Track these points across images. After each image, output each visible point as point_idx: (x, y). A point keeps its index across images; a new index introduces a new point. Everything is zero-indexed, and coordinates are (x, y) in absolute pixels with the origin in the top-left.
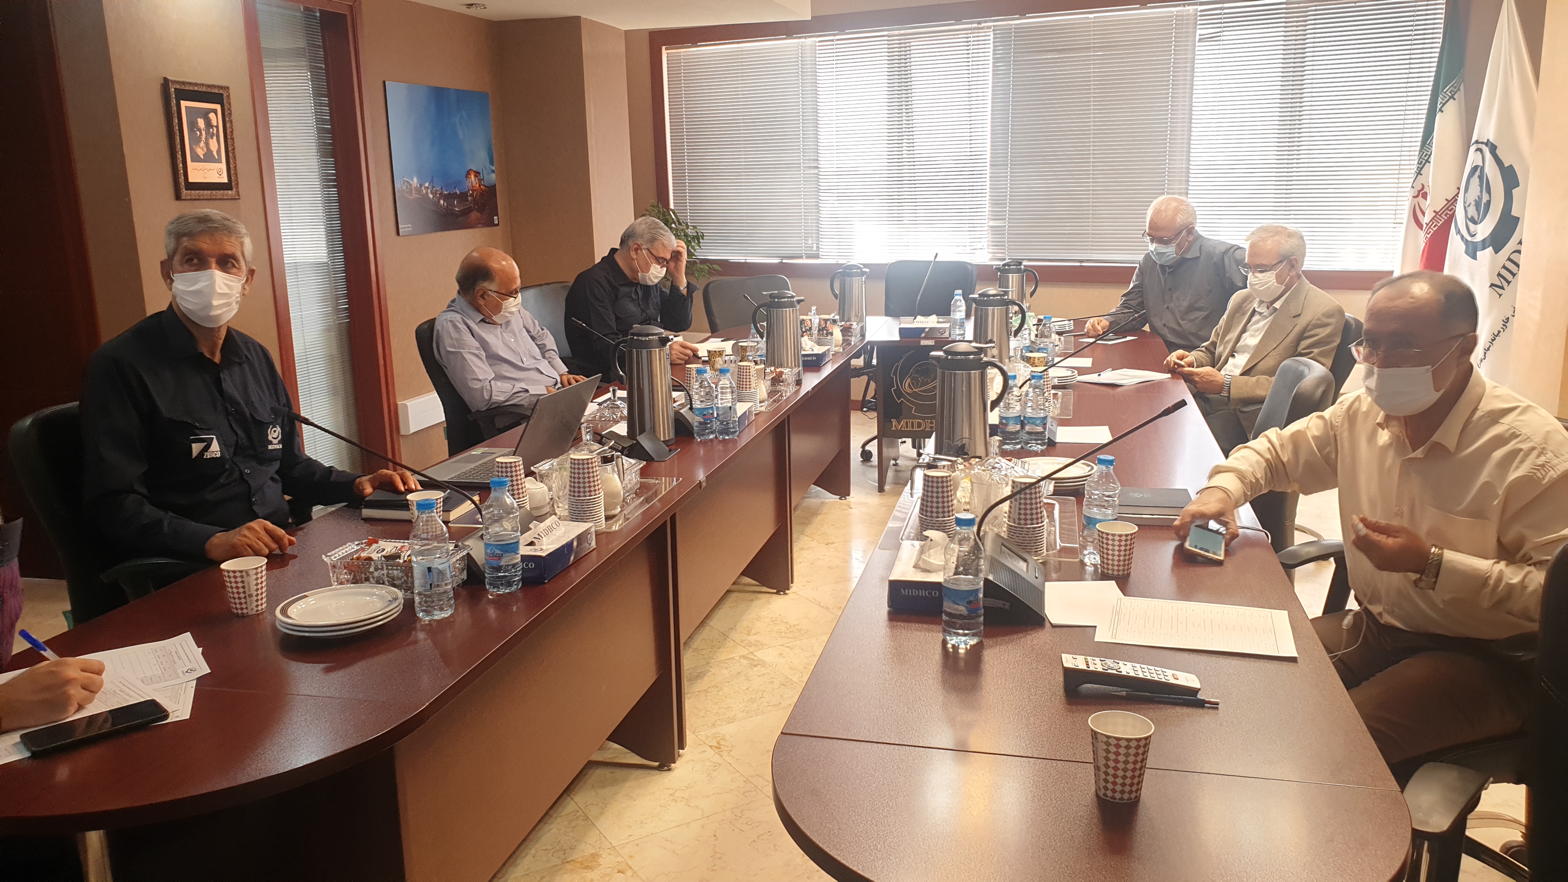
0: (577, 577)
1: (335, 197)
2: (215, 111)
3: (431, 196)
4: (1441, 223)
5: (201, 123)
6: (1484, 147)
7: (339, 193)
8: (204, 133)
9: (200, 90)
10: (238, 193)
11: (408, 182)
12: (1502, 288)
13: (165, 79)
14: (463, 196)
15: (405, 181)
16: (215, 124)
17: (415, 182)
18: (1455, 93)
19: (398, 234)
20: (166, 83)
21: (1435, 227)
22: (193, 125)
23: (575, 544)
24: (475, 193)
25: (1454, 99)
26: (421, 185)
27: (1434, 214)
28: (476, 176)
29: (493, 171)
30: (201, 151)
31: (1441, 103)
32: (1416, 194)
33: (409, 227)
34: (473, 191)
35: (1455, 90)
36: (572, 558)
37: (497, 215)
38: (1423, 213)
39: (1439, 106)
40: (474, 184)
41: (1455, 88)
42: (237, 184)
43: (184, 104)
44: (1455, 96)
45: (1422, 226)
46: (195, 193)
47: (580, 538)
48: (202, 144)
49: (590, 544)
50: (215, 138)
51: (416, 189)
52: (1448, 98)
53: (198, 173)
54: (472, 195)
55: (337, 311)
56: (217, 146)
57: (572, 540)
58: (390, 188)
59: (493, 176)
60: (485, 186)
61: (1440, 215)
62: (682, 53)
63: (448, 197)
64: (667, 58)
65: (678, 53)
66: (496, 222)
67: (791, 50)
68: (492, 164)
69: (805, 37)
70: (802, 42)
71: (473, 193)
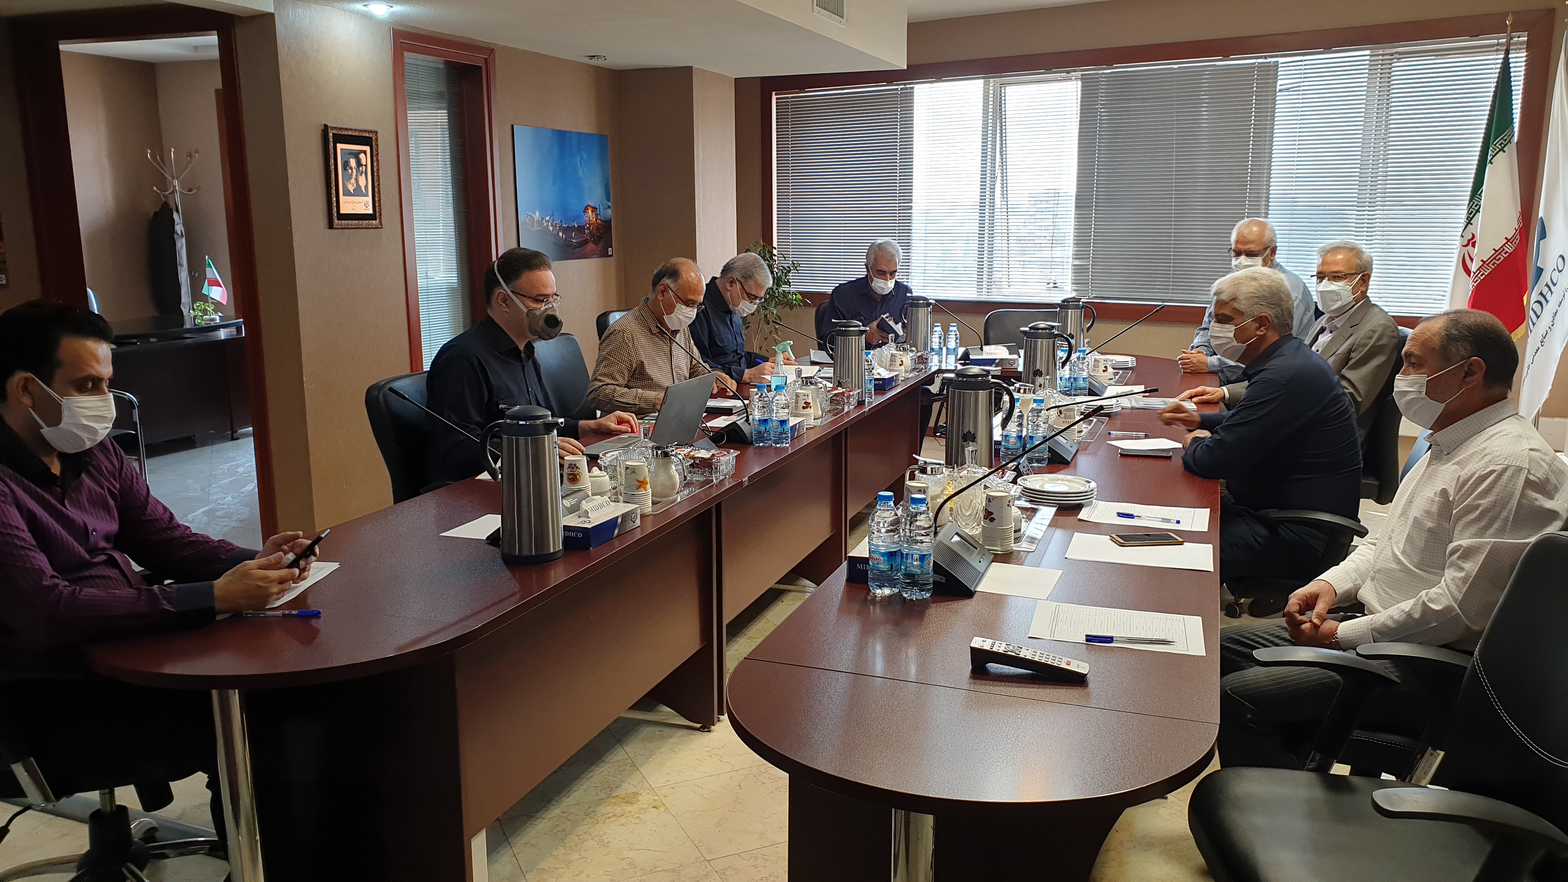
0: (618, 546)
2: (365, 152)
3: (551, 228)
4: (1488, 272)
5: (353, 163)
8: (354, 171)
9: (354, 134)
10: (381, 223)
11: (531, 216)
13: (326, 126)
14: (580, 229)
15: (528, 215)
16: (364, 163)
17: (537, 215)
18: (1505, 145)
20: (326, 129)
21: (1482, 275)
22: (346, 165)
24: (592, 226)
25: (1504, 152)
26: (542, 219)
27: (1482, 263)
28: (593, 211)
29: (609, 207)
30: (352, 186)
31: (1491, 154)
32: (1465, 243)
34: (590, 224)
35: (1505, 143)
37: (611, 247)
38: (1472, 260)
39: (1489, 158)
40: (591, 218)
41: (1505, 141)
42: (380, 215)
43: (340, 146)
44: (1505, 149)
46: (344, 223)
48: (353, 181)
50: (364, 175)
51: (538, 221)
52: (1498, 150)
53: (349, 205)
54: (588, 228)
56: (365, 182)
58: (515, 221)
59: (609, 211)
60: (602, 221)
61: (1488, 265)
62: (792, 98)
63: (567, 230)
64: (777, 103)
65: (787, 98)
66: (610, 253)
67: (893, 95)
68: (609, 201)
69: (904, 84)
70: (902, 89)
71: (590, 226)
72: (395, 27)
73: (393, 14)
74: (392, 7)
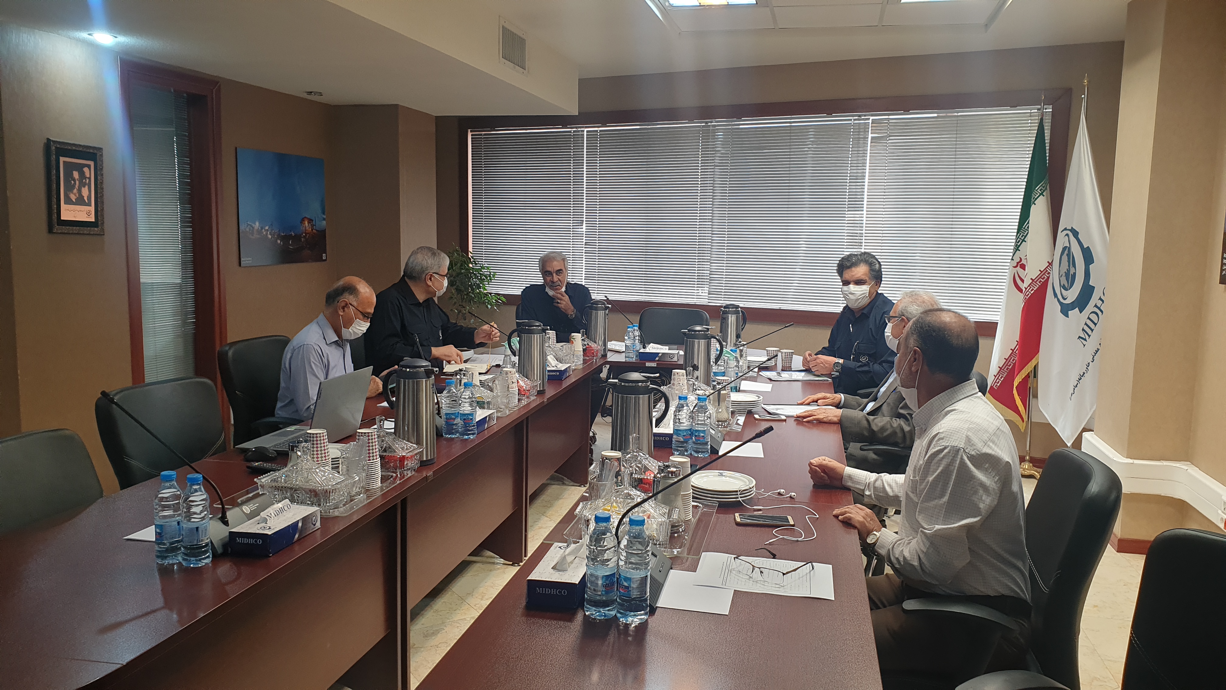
0: (299, 552)
1: (189, 235)
2: (89, 166)
3: (270, 237)
4: (1036, 288)
5: (76, 175)
6: (1069, 232)
7: (193, 232)
8: (77, 182)
9: (77, 149)
10: (103, 230)
11: (251, 226)
12: (1085, 340)
13: (48, 139)
14: (297, 238)
15: (248, 225)
16: (88, 176)
17: (257, 225)
18: (1044, 191)
19: (240, 265)
20: (48, 143)
21: (1032, 290)
22: (69, 176)
23: (300, 524)
24: (308, 235)
25: (1044, 196)
26: (262, 228)
27: (1031, 281)
28: (309, 223)
29: (324, 219)
30: (74, 196)
31: (1034, 198)
32: (1015, 265)
33: (250, 260)
34: (306, 233)
35: (1044, 189)
36: (297, 536)
37: (325, 253)
38: (1023, 281)
39: (1033, 200)
40: (307, 228)
41: (1044, 187)
42: (103, 223)
43: (62, 159)
44: (1044, 194)
45: (1022, 290)
46: (65, 229)
47: (304, 519)
48: (75, 191)
49: (315, 525)
50: (87, 187)
51: (257, 230)
52: (1039, 194)
53: (68, 213)
54: (304, 237)
55: (184, 323)
56: (88, 193)
57: (298, 521)
58: (236, 231)
59: (324, 222)
60: (316, 230)
61: (1035, 282)
62: (485, 135)
63: (285, 238)
64: (472, 138)
65: (481, 135)
66: (324, 258)
67: (566, 137)
68: (324, 214)
69: (576, 128)
70: (574, 131)
71: (306, 235)
72: (121, 56)
73: (118, 44)
74: (116, 37)
